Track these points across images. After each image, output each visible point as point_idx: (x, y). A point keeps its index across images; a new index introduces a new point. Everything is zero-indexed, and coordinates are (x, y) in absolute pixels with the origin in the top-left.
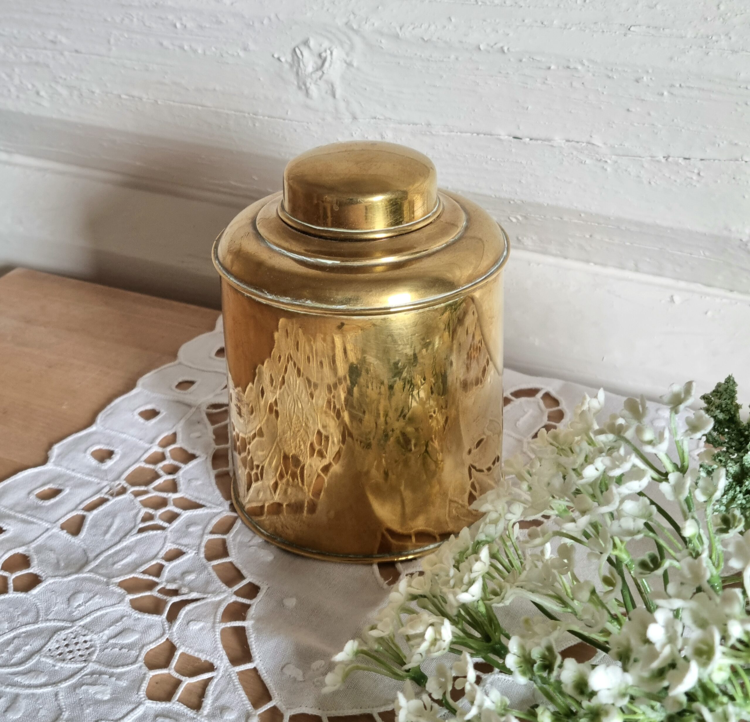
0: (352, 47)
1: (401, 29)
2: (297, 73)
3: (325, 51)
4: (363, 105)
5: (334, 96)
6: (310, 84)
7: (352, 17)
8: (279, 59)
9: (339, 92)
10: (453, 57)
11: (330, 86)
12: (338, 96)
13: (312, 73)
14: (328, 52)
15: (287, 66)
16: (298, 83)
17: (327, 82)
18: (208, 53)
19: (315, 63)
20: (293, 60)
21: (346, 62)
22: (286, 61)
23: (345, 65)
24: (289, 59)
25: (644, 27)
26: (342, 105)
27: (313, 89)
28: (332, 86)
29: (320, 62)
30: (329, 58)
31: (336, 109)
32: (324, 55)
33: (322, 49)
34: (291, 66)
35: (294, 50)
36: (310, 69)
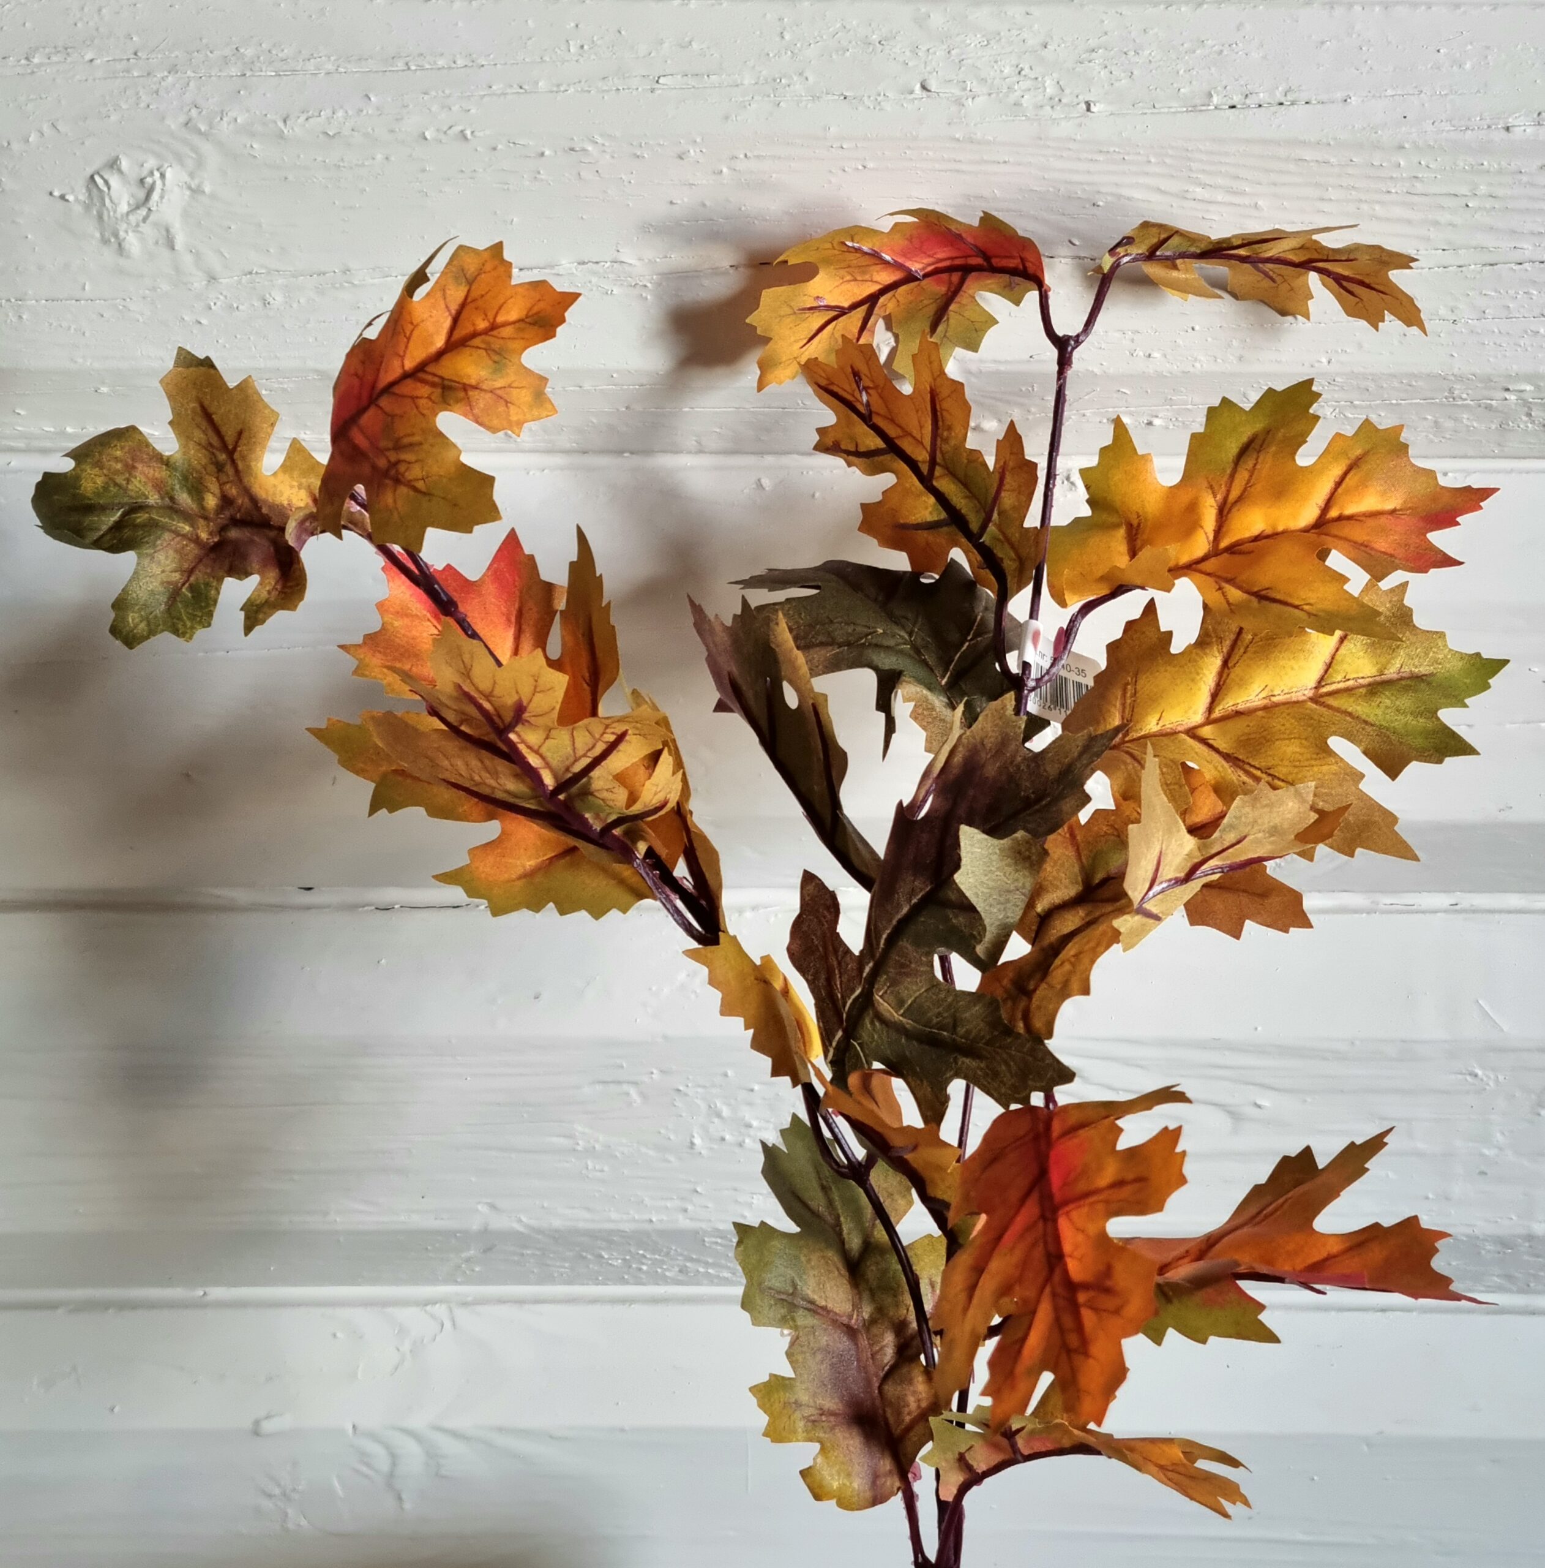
0: (200, 163)
1: (285, 121)
2: (100, 217)
3: (151, 174)
4: (226, 254)
5: (173, 248)
6: (126, 232)
7: (194, 112)
8: (62, 197)
9: (180, 241)
10: (379, 157)
11: (164, 233)
12: (178, 246)
13: (128, 214)
14: (157, 174)
15: (78, 209)
16: (102, 235)
17: (156, 225)
19: (134, 195)
20: (90, 197)
21: (189, 188)
22: (77, 200)
23: (188, 193)
24: (82, 197)
25: (679, 77)
26: (188, 259)
27: (132, 242)
28: (168, 231)
29: (141, 194)
30: (159, 183)
31: (177, 269)
32: (149, 180)
33: (145, 173)
34: (87, 207)
35: (92, 177)
36: (124, 208)
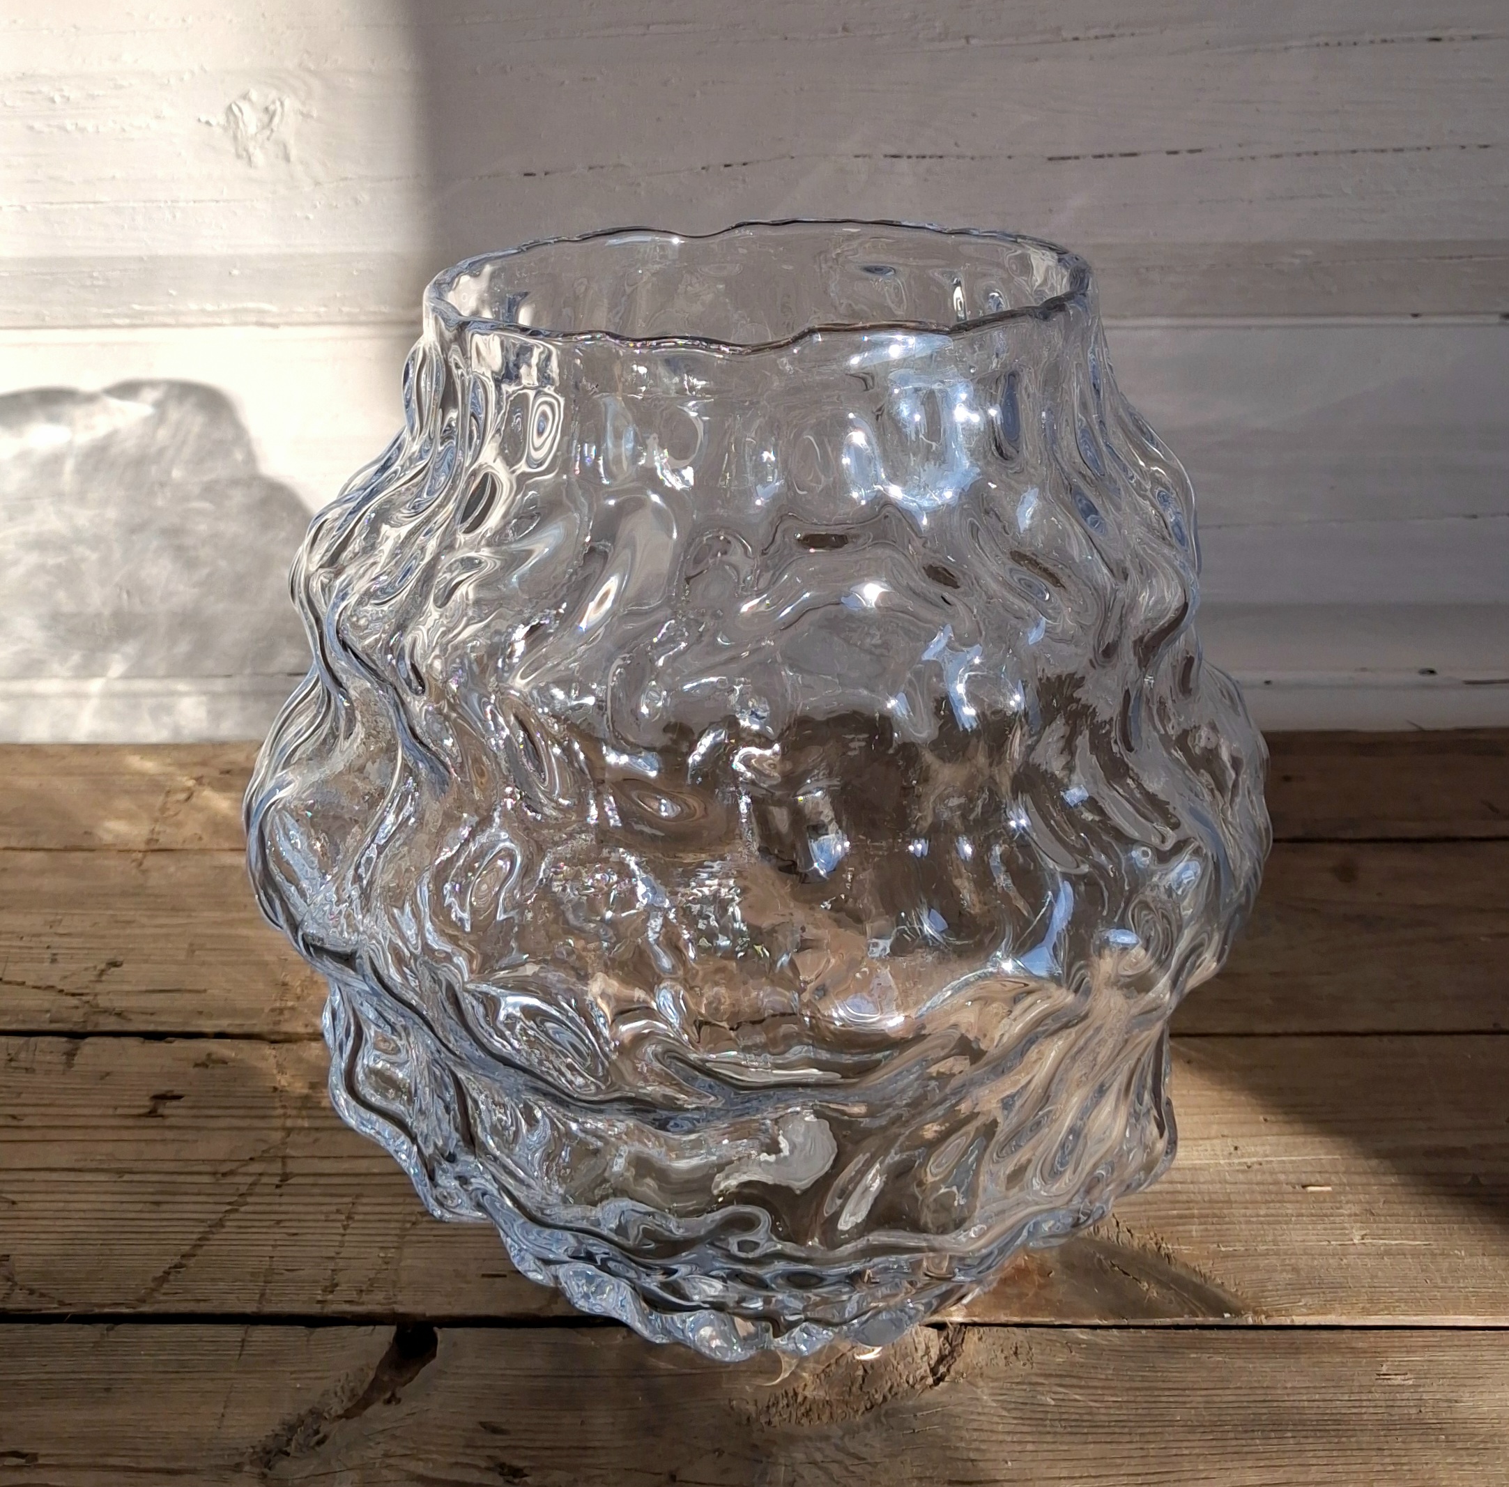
0: (309, 93)
2: (235, 138)
3: (274, 102)
4: (328, 165)
5: (288, 159)
6: (254, 148)
7: (305, 56)
8: (208, 123)
9: (294, 153)
11: (282, 147)
12: (293, 158)
13: (256, 134)
14: (278, 104)
15: (218, 131)
16: (236, 150)
17: (277, 142)
18: (101, 129)
19: (260, 120)
20: (228, 121)
21: (302, 114)
22: (218, 123)
23: (301, 117)
24: (223, 121)
26: (299, 170)
27: (258, 155)
28: (285, 147)
29: (266, 118)
30: (279, 110)
31: (292, 177)
32: (272, 108)
33: (269, 102)
34: (225, 129)
35: (230, 108)
36: (252, 130)
